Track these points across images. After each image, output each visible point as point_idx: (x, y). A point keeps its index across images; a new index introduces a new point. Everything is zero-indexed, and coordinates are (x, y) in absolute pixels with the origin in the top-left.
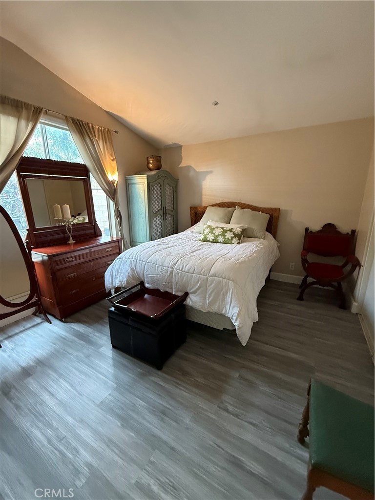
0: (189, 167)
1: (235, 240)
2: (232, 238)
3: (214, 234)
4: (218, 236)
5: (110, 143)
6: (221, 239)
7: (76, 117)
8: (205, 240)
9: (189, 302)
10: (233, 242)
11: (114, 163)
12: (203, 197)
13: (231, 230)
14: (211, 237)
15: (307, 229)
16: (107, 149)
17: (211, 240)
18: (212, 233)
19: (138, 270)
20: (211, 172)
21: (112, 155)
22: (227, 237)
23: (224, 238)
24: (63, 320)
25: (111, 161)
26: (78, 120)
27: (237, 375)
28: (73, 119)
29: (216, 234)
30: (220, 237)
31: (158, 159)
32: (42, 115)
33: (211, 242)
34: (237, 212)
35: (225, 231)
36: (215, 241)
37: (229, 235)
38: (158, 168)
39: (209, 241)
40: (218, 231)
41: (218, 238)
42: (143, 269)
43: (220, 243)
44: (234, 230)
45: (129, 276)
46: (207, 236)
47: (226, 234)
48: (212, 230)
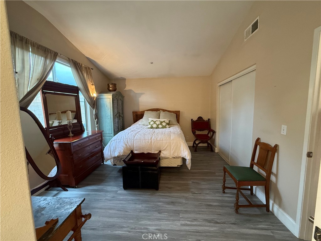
0: (131, 90)
1: (167, 126)
2: (166, 125)
3: (156, 124)
4: (159, 125)
5: (90, 75)
6: (160, 126)
7: (74, 59)
8: (152, 128)
9: (162, 155)
10: (167, 127)
11: (94, 87)
12: (140, 106)
13: (164, 122)
14: (155, 126)
15: (192, 120)
16: (89, 78)
17: (155, 127)
18: (155, 124)
19: (130, 144)
20: (144, 93)
21: (92, 82)
22: (163, 125)
23: (162, 125)
24: (76, 186)
25: (91, 86)
26: (75, 61)
27: (191, 182)
28: (72, 60)
29: (158, 124)
30: (160, 125)
31: (115, 85)
32: (58, 58)
33: (155, 128)
34: (162, 113)
35: (161, 123)
36: (157, 128)
37: (164, 124)
38: (115, 90)
39: (154, 128)
40: (158, 123)
41: (159, 126)
42: (133, 143)
43: (160, 128)
44: (166, 122)
45: (124, 149)
46: (153, 125)
47: (162, 124)
48: (155, 122)
